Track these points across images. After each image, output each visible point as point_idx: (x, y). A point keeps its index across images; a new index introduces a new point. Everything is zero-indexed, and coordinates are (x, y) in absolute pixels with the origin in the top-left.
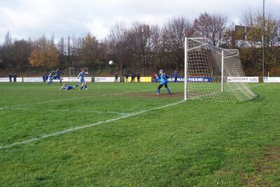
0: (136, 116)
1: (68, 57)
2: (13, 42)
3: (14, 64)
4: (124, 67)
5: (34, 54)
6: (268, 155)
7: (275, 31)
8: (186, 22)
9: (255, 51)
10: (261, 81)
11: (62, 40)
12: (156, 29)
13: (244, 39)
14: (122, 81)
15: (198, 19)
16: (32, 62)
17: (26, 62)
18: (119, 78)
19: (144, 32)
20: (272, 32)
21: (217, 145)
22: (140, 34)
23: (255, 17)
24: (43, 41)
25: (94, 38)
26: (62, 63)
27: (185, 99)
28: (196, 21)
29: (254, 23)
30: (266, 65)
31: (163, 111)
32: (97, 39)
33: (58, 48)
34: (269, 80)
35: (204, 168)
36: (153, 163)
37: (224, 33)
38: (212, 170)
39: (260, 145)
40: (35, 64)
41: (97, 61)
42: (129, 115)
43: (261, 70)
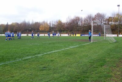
1: (52, 28)
2: (34, 23)
3: (35, 30)
4: (71, 31)
5: (41, 26)
9: (115, 26)
11: (50, 22)
12: (82, 18)
13: (112, 21)
14: (70, 35)
15: (96, 15)
16: (40, 29)
17: (39, 29)
18: (69, 35)
19: (78, 19)
21: (103, 57)
22: (77, 20)
23: (116, 14)
24: (44, 22)
25: (61, 21)
26: (50, 30)
27: (92, 42)
28: (95, 15)
30: (119, 30)
31: (84, 46)
33: (49, 25)
34: (121, 36)
35: (99, 65)
36: (82, 63)
37: (105, 19)
38: (102, 66)
39: (118, 58)
40: (41, 30)
41: (62, 29)
42: (73, 47)
43: (118, 32)
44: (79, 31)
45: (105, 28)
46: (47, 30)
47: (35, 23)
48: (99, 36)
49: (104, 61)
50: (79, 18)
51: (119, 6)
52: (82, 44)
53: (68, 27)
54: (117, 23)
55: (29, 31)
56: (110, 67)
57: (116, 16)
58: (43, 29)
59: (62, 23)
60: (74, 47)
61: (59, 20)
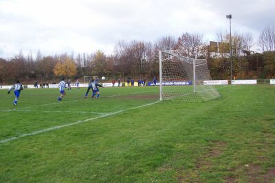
0: (112, 115)
4: (126, 74)
6: (211, 150)
7: (240, 45)
8: (172, 40)
9: (225, 60)
10: (229, 83)
11: (79, 56)
12: (150, 45)
13: (216, 51)
14: (123, 85)
15: (181, 37)
18: (121, 84)
19: (140, 48)
20: (238, 46)
21: (170, 141)
22: (138, 49)
23: (224, 35)
24: (64, 57)
25: (103, 54)
27: (161, 99)
28: (179, 39)
29: (224, 39)
30: (233, 71)
31: (137, 111)
32: (105, 54)
33: (76, 62)
34: (236, 82)
35: (148, 165)
36: (103, 161)
37: (201, 47)
38: (155, 166)
39: (208, 141)
40: (58, 74)
41: (105, 71)
42: (107, 114)
43: (230, 75)
44: (144, 74)
45: (194, 66)
46: (71, 74)
47: (44, 58)
48: (188, 84)
49: (167, 152)
50: (143, 45)
51: (230, 17)
52: (135, 106)
53: (118, 66)
54: (228, 56)
55: (30, 77)
56: (177, 169)
57: (225, 40)
58: (62, 73)
59: (105, 58)
60: (112, 114)
61: (99, 52)
